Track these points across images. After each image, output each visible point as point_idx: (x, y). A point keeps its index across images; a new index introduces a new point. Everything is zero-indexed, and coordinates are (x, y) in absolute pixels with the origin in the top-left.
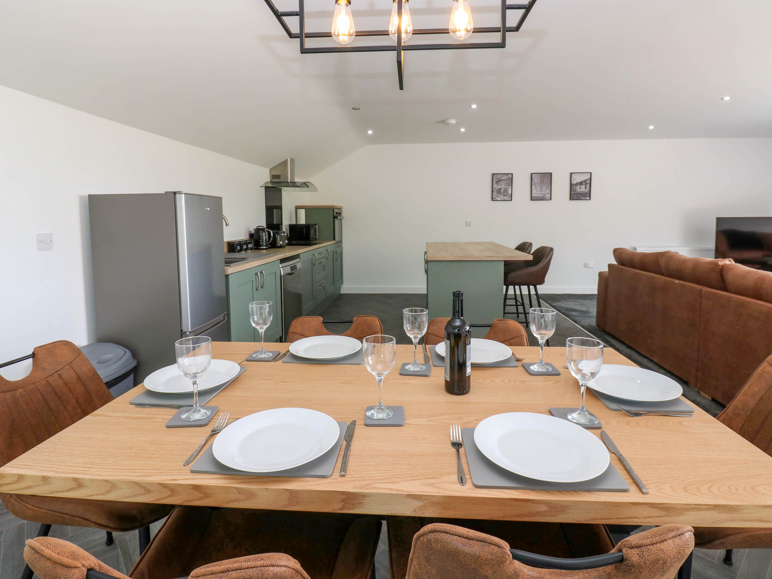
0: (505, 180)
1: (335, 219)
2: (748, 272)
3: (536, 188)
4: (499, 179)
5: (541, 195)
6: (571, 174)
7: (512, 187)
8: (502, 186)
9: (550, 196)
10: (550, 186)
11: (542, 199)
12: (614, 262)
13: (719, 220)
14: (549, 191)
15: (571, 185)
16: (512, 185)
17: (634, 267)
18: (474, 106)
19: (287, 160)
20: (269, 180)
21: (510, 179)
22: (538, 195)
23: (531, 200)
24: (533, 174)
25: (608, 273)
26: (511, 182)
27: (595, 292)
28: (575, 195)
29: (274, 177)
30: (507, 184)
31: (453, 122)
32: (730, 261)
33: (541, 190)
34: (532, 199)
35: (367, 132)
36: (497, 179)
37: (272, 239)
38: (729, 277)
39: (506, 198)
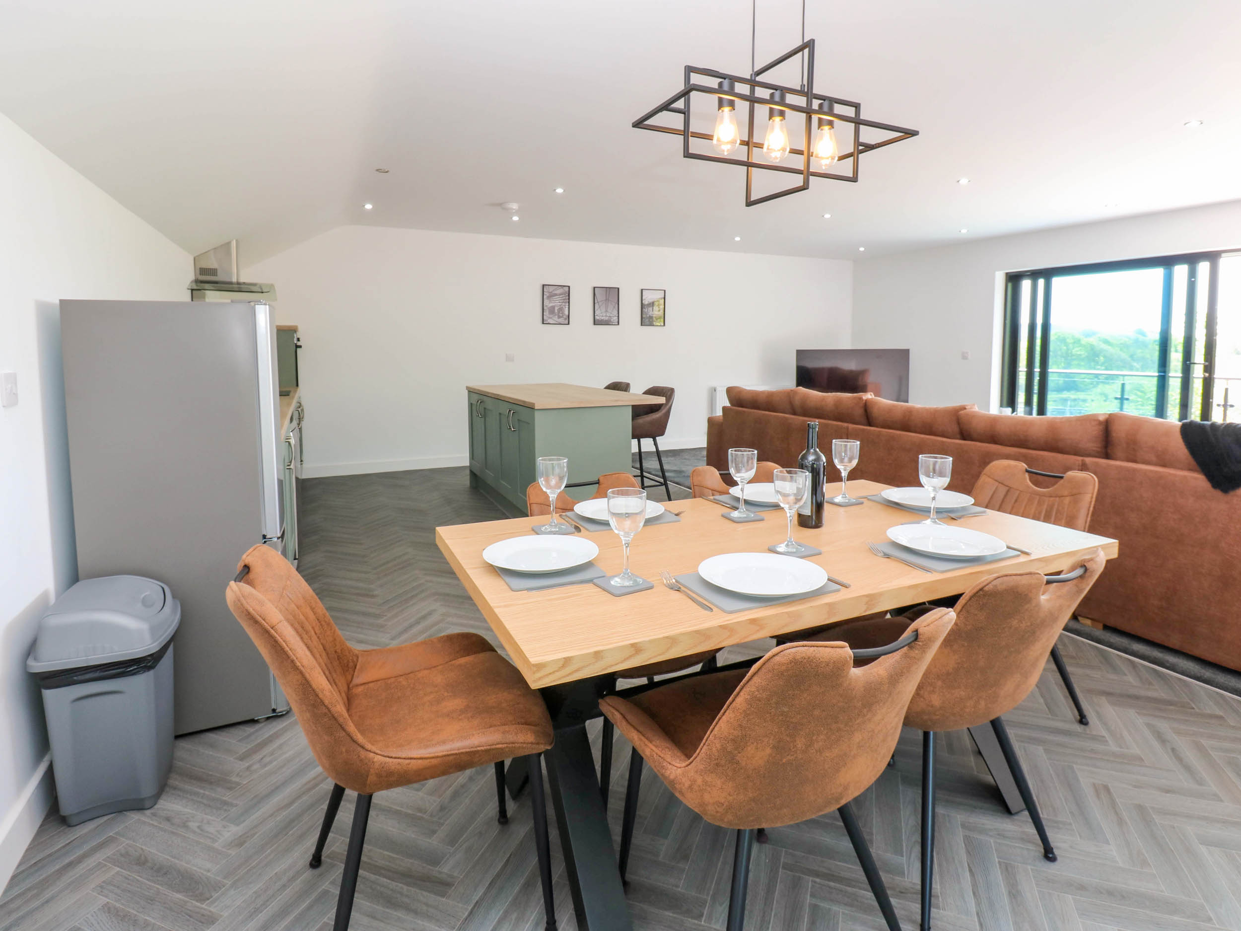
0: (560, 295)
2: (894, 406)
3: (600, 307)
4: (551, 292)
5: (607, 318)
6: (642, 290)
7: (569, 305)
8: (556, 302)
9: (617, 320)
10: (617, 305)
11: (607, 323)
12: (728, 404)
13: (800, 353)
14: (616, 313)
15: (643, 306)
16: (569, 302)
17: (758, 408)
18: (560, 191)
21: (566, 293)
22: (602, 318)
23: (594, 324)
24: (596, 289)
25: (722, 418)
26: (567, 297)
27: (706, 446)
28: (646, 320)
30: (562, 301)
31: (514, 208)
32: (871, 395)
33: (606, 311)
34: (596, 322)
35: (364, 206)
36: (549, 292)
38: (875, 412)
39: (561, 320)
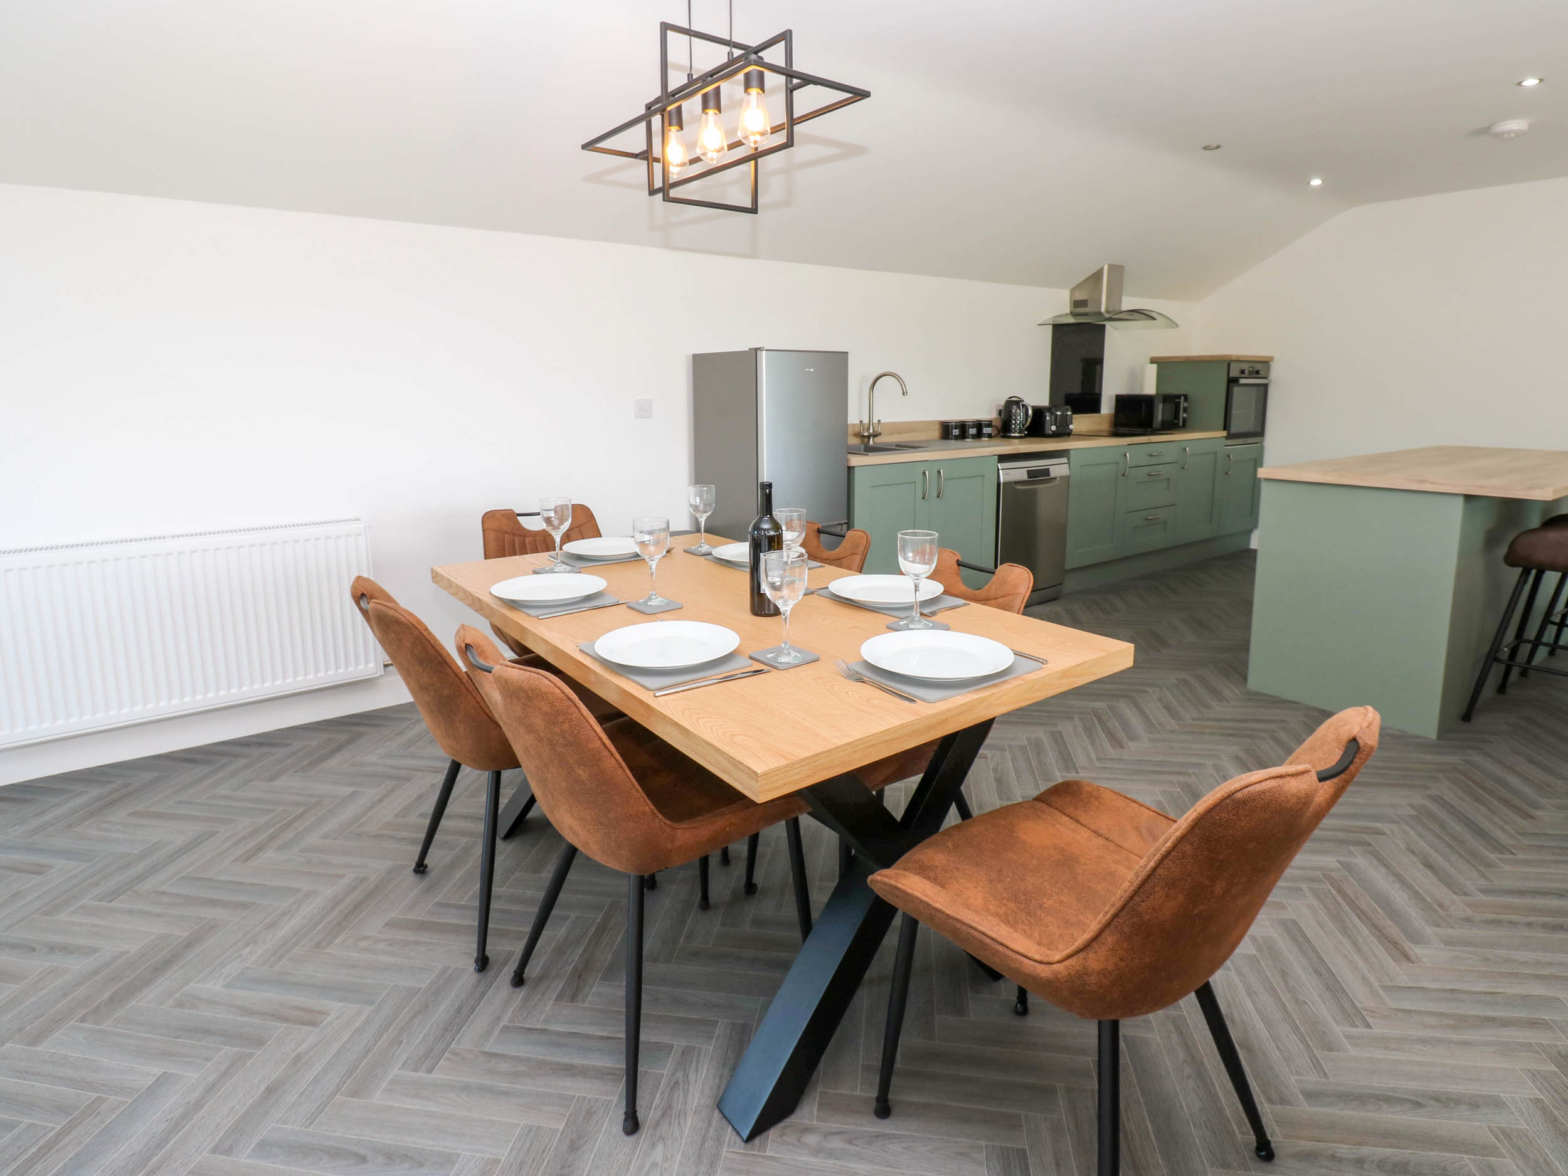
1: (1231, 384)
19: (1100, 272)
20: (1068, 311)
29: (1077, 304)
37: (1029, 419)
